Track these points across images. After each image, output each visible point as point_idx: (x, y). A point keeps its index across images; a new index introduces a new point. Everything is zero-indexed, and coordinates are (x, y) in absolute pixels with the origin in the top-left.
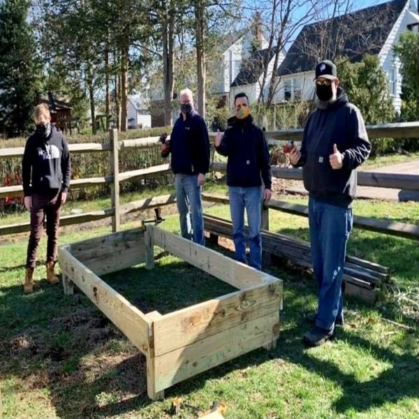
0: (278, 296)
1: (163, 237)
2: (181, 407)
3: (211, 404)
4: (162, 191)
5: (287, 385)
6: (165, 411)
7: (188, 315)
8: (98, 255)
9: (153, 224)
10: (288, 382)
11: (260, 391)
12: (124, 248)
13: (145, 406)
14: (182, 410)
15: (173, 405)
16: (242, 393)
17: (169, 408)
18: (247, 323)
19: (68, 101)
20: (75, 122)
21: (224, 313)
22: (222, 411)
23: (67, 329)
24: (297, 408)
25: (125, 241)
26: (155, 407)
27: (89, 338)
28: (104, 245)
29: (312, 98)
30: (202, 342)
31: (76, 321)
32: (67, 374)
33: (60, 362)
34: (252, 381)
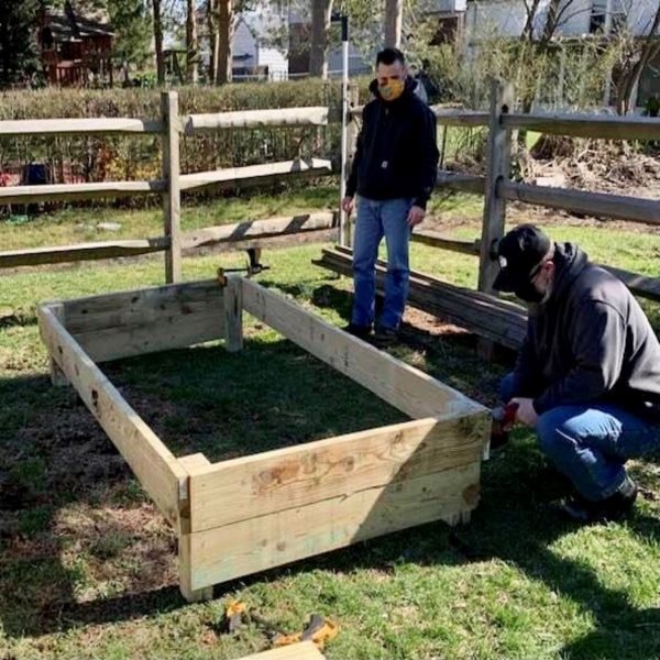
0: (479, 436)
1: (261, 301)
2: (244, 621)
3: (307, 619)
4: (292, 199)
5: (475, 597)
6: (209, 624)
7: (271, 465)
8: (123, 321)
9: (244, 274)
10: (480, 594)
11: (416, 604)
12: (179, 313)
13: (170, 611)
14: (245, 626)
15: (225, 615)
16: (377, 603)
17: (218, 620)
18: (404, 483)
19: (104, 20)
20: (119, 59)
21: (351, 463)
22: (327, 636)
23: (44, 453)
24: (487, 646)
25: (182, 301)
26: (189, 613)
27: (82, 473)
28: (136, 306)
29: (647, 33)
30: (298, 512)
31: (65, 437)
32: (25, 537)
33: (17, 513)
34: (402, 583)
